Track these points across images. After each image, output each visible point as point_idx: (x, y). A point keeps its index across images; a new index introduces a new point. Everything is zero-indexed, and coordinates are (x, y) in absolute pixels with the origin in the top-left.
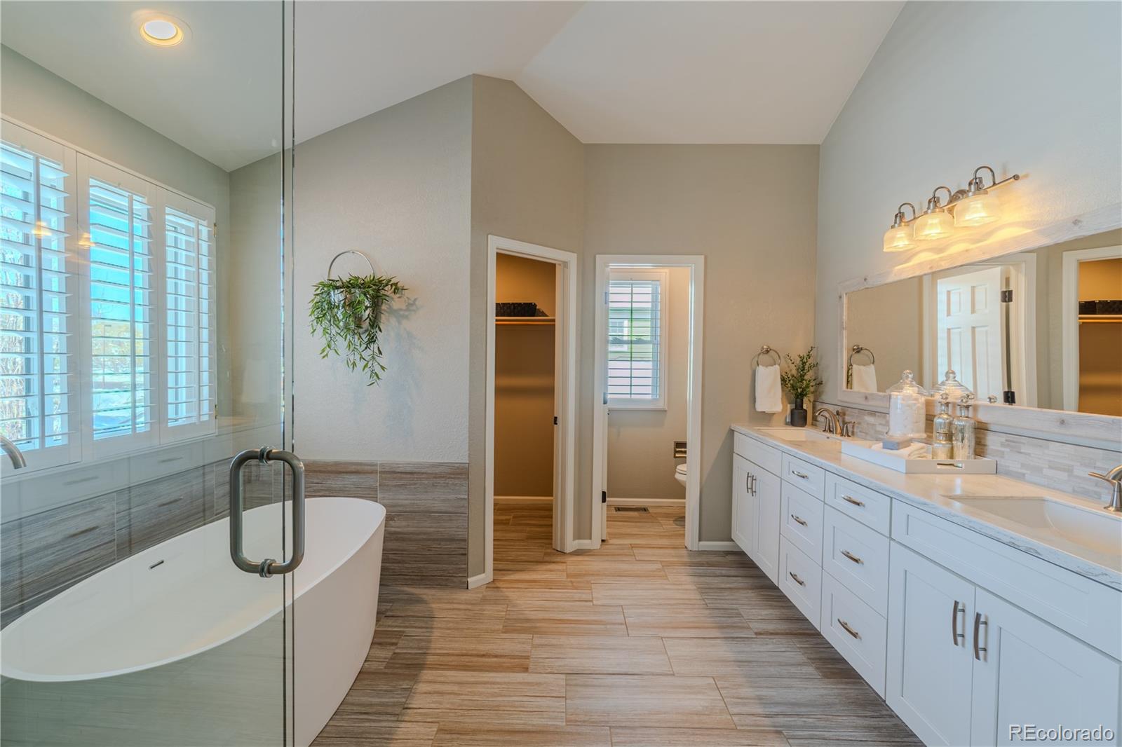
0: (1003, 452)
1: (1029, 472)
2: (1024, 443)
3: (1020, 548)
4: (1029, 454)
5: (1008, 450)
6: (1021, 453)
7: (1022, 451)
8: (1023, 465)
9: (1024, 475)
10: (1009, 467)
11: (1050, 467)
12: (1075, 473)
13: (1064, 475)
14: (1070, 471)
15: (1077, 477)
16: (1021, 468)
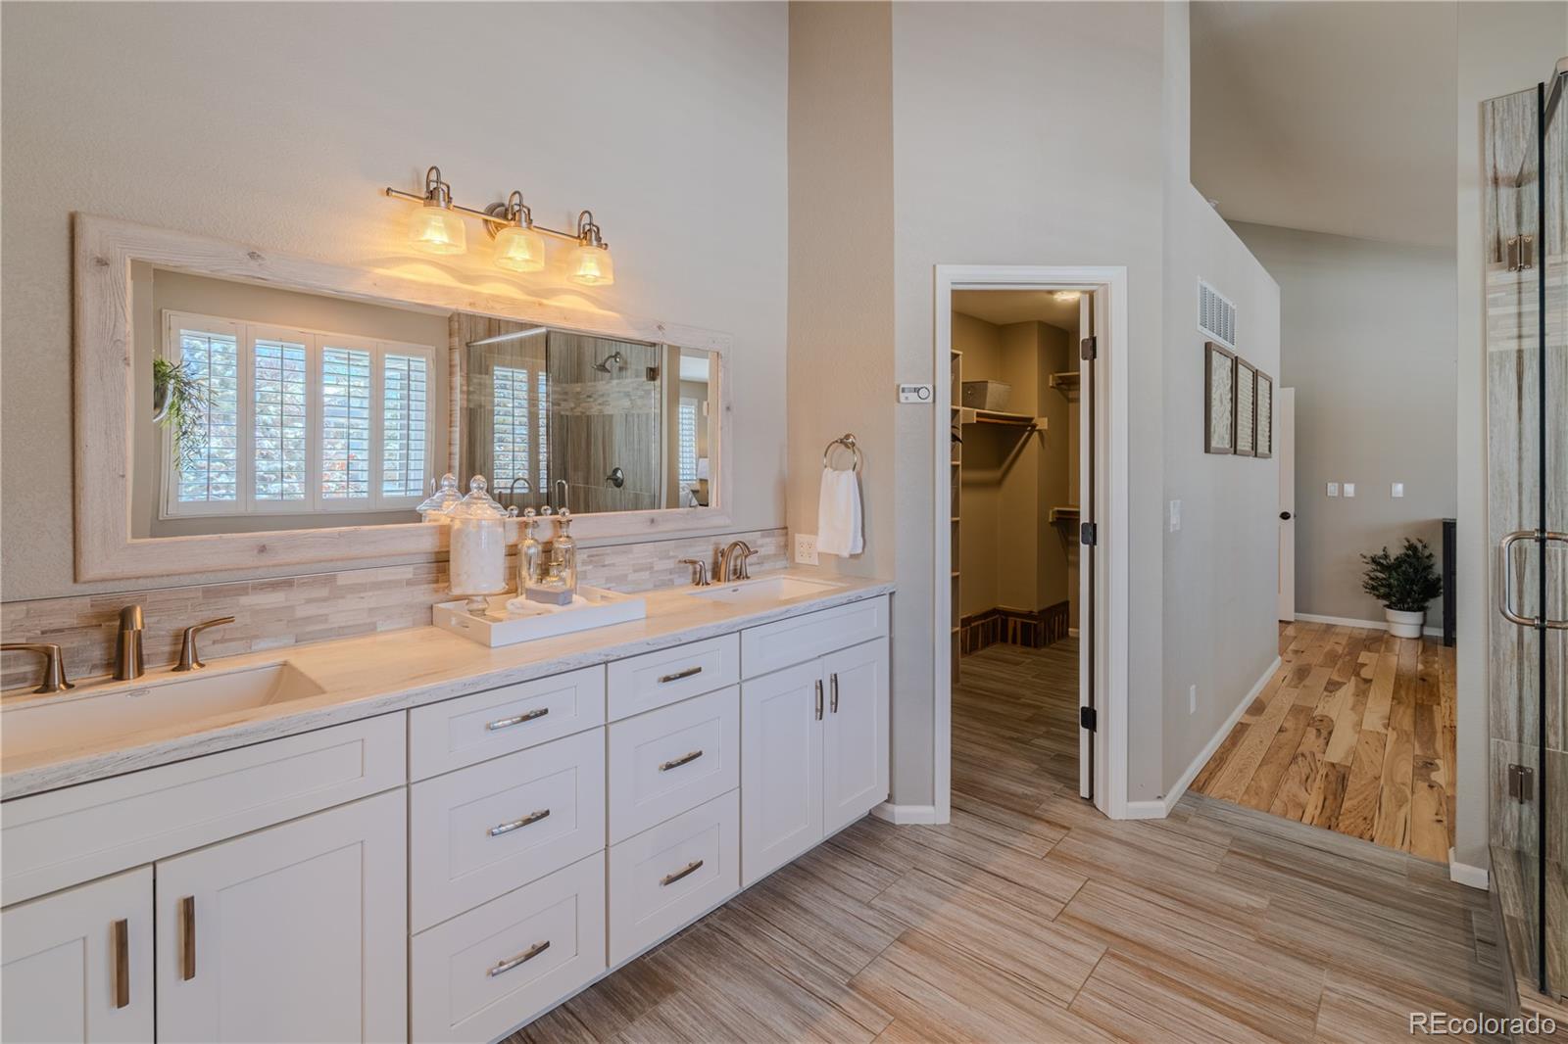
0: (585, 572)
2: (608, 554)
3: (853, 601)
4: (613, 565)
5: (590, 567)
6: (605, 566)
7: (606, 563)
8: (608, 579)
11: (635, 571)
12: (656, 568)
13: (646, 575)
14: (650, 568)
15: (657, 571)
16: (606, 583)
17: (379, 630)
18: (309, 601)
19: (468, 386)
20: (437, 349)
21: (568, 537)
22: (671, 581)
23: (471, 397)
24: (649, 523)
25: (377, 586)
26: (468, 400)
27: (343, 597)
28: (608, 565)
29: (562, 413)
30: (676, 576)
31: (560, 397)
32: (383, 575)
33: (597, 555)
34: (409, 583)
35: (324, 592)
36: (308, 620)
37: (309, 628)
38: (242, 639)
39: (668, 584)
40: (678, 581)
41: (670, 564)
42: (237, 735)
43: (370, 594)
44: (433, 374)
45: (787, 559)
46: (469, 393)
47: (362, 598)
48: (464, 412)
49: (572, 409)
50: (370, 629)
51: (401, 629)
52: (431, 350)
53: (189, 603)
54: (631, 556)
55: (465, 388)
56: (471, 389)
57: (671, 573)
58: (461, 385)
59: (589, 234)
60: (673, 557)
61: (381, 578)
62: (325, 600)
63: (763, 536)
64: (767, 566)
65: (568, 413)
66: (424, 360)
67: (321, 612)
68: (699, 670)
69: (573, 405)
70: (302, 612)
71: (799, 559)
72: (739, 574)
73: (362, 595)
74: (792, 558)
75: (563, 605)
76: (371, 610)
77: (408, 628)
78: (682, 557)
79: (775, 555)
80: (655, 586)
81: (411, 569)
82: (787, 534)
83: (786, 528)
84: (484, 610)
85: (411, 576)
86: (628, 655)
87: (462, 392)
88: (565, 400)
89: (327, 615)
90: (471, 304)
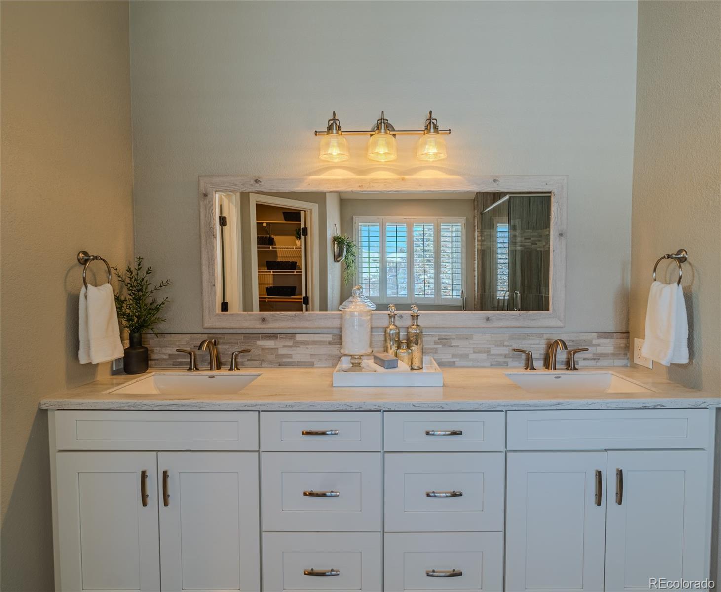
0: (436, 349)
1: (458, 359)
2: (454, 339)
3: (650, 408)
4: (458, 346)
5: (440, 346)
6: (452, 346)
7: (452, 344)
8: (454, 356)
9: (454, 362)
10: (442, 359)
11: (474, 352)
12: (492, 353)
13: (484, 356)
14: (488, 352)
15: (493, 355)
16: (452, 358)
17: (315, 366)
18: (284, 347)
19: (481, 236)
20: (467, 218)
21: (417, 325)
22: (506, 363)
23: (483, 243)
24: (485, 320)
25: (314, 343)
26: (481, 245)
27: (299, 347)
28: (454, 346)
29: (538, 249)
30: (511, 359)
31: (537, 239)
32: (317, 338)
33: (446, 339)
34: (330, 343)
35: (290, 343)
36: (283, 356)
37: (284, 360)
38: (258, 360)
39: (505, 365)
40: (512, 363)
41: (505, 351)
42: (183, 405)
43: (311, 346)
44: (465, 232)
45: (628, 359)
46: (482, 241)
47: (308, 348)
48: (479, 252)
49: (544, 246)
50: (311, 365)
51: (326, 367)
52: (463, 219)
53: (239, 341)
54: (471, 342)
55: (480, 238)
56: (483, 238)
57: (505, 357)
58: (478, 237)
59: (431, 126)
60: (508, 346)
61: (316, 339)
62: (291, 347)
63: (599, 338)
64: (603, 362)
65: (542, 249)
66: (460, 225)
67: (290, 353)
68: (461, 433)
69: (544, 244)
70: (282, 351)
71: (636, 361)
72: (570, 365)
73: (307, 346)
74: (632, 359)
75: (387, 368)
76: (311, 355)
77: (329, 367)
78: (515, 346)
79: (613, 354)
80: (491, 365)
81: (330, 336)
82: (628, 338)
83: (628, 332)
84: (360, 364)
85: (331, 340)
86: (396, 410)
87: (478, 240)
88: (539, 241)
89: (291, 354)
90: (360, 187)
